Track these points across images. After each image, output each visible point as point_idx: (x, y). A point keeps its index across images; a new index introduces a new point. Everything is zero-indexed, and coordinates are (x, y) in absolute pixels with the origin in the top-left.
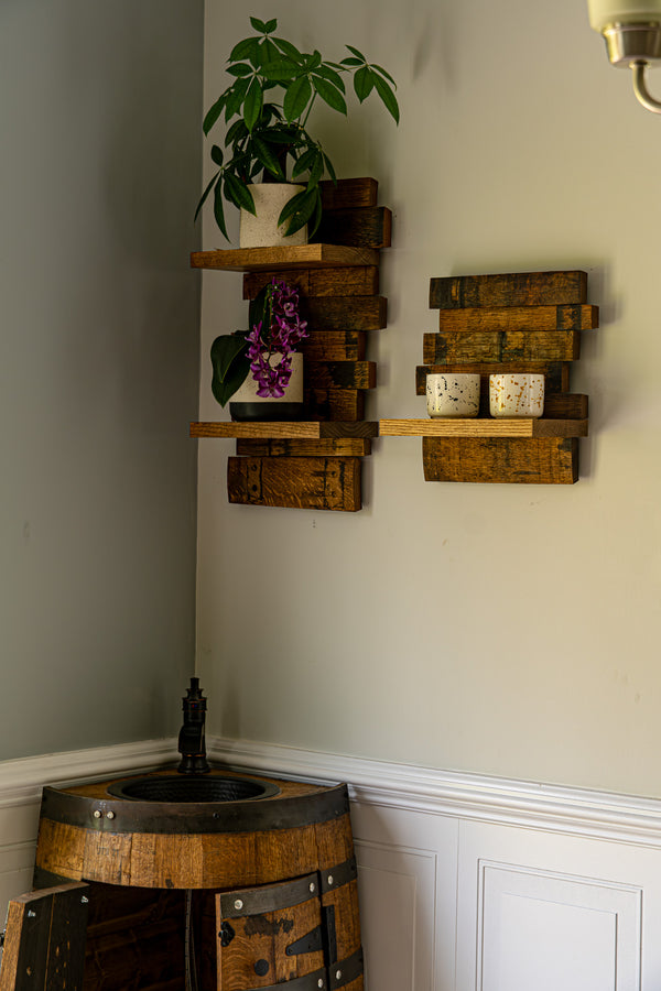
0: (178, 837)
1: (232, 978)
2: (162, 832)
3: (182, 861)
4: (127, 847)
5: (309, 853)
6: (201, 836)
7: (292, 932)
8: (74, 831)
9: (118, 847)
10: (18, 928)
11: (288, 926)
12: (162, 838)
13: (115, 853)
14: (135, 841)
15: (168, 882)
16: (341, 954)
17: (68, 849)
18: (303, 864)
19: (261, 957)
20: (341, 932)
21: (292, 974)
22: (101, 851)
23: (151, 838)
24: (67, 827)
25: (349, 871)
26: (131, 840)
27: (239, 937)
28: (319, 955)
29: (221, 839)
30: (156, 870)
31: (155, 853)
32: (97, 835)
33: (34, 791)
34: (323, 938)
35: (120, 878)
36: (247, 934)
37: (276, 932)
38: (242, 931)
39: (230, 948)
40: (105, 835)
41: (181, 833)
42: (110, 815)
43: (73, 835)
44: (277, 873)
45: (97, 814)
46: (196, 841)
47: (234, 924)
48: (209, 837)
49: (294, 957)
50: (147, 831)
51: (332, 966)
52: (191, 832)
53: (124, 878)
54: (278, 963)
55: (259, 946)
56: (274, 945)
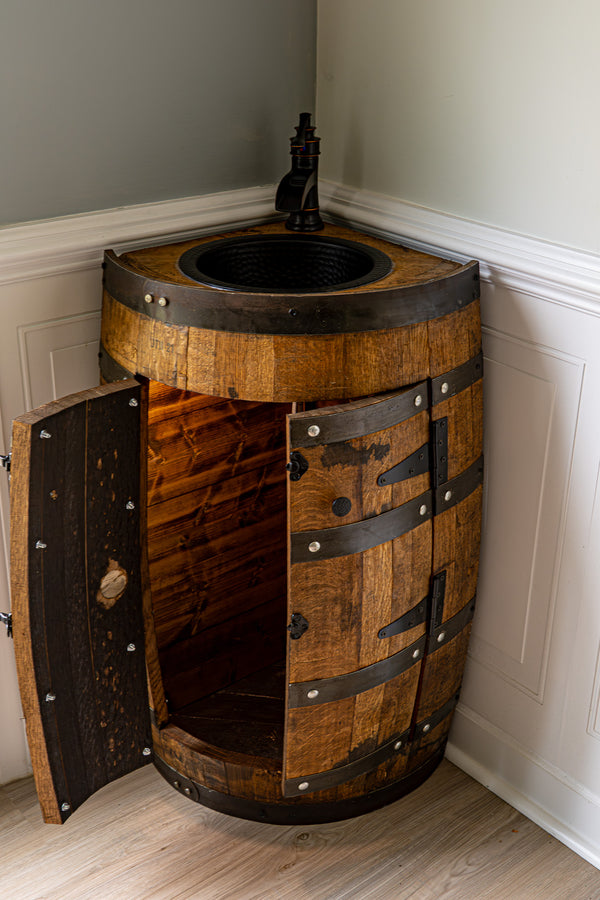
0: (244, 336)
1: (304, 517)
2: (223, 328)
3: (249, 367)
4: (183, 343)
5: (417, 357)
6: (272, 338)
7: (386, 459)
8: (128, 314)
9: (172, 342)
11: (381, 451)
12: (224, 335)
13: (170, 348)
14: (192, 337)
15: (232, 391)
16: (453, 471)
17: (123, 333)
18: (407, 372)
19: (345, 495)
20: (456, 446)
21: (384, 506)
22: (155, 343)
23: (211, 335)
24: (123, 307)
25: (474, 372)
26: (188, 334)
27: (315, 469)
28: (423, 479)
29: (298, 343)
30: (216, 375)
31: (215, 355)
32: (151, 325)
33: (94, 255)
34: (430, 458)
35: (175, 379)
36: (325, 465)
37: (364, 461)
38: (318, 462)
39: (301, 483)
40: (158, 324)
41: (247, 331)
42: (162, 302)
43: (127, 319)
44: (373, 382)
45: (148, 298)
46: (267, 343)
47: (307, 454)
48: (282, 339)
49: (389, 488)
50: (205, 326)
51: (439, 488)
52: (260, 330)
53: (180, 379)
54: (366, 496)
55: (341, 478)
56: (360, 476)
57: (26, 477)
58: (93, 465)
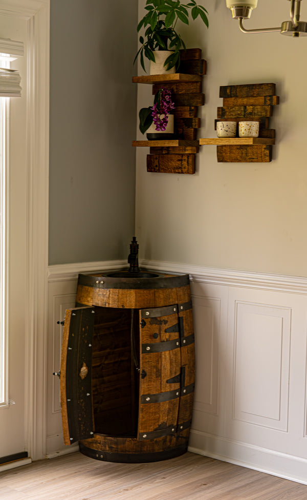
0: (126, 290)
1: (145, 339)
2: (120, 288)
3: (128, 299)
4: (108, 294)
5: (174, 297)
6: (134, 290)
7: (167, 325)
8: (89, 288)
9: (104, 294)
10: (69, 319)
11: (166, 322)
12: (121, 290)
13: (104, 296)
14: (111, 292)
15: (123, 306)
16: (186, 334)
17: (87, 295)
18: (171, 301)
19: (155, 332)
20: (186, 326)
21: (167, 339)
22: (99, 295)
23: (117, 290)
24: (87, 287)
25: (189, 305)
26: (110, 291)
27: (148, 325)
28: (177, 334)
29: (142, 291)
30: (118, 302)
31: (118, 296)
32: (98, 290)
33: (75, 275)
34: (179, 328)
35: (105, 305)
36: (151, 324)
37: (161, 324)
38: (149, 323)
39: (144, 329)
40: (100, 289)
41: (127, 289)
42: (102, 282)
43: (89, 290)
44: (162, 304)
45: (97, 282)
46: (133, 291)
47: (146, 320)
48: (137, 290)
49: (168, 333)
50: (115, 288)
51: (182, 338)
52: (131, 288)
53: (107, 304)
54: (162, 335)
55: (155, 328)
56: (160, 328)
57: (68, 326)
58: (82, 329)
